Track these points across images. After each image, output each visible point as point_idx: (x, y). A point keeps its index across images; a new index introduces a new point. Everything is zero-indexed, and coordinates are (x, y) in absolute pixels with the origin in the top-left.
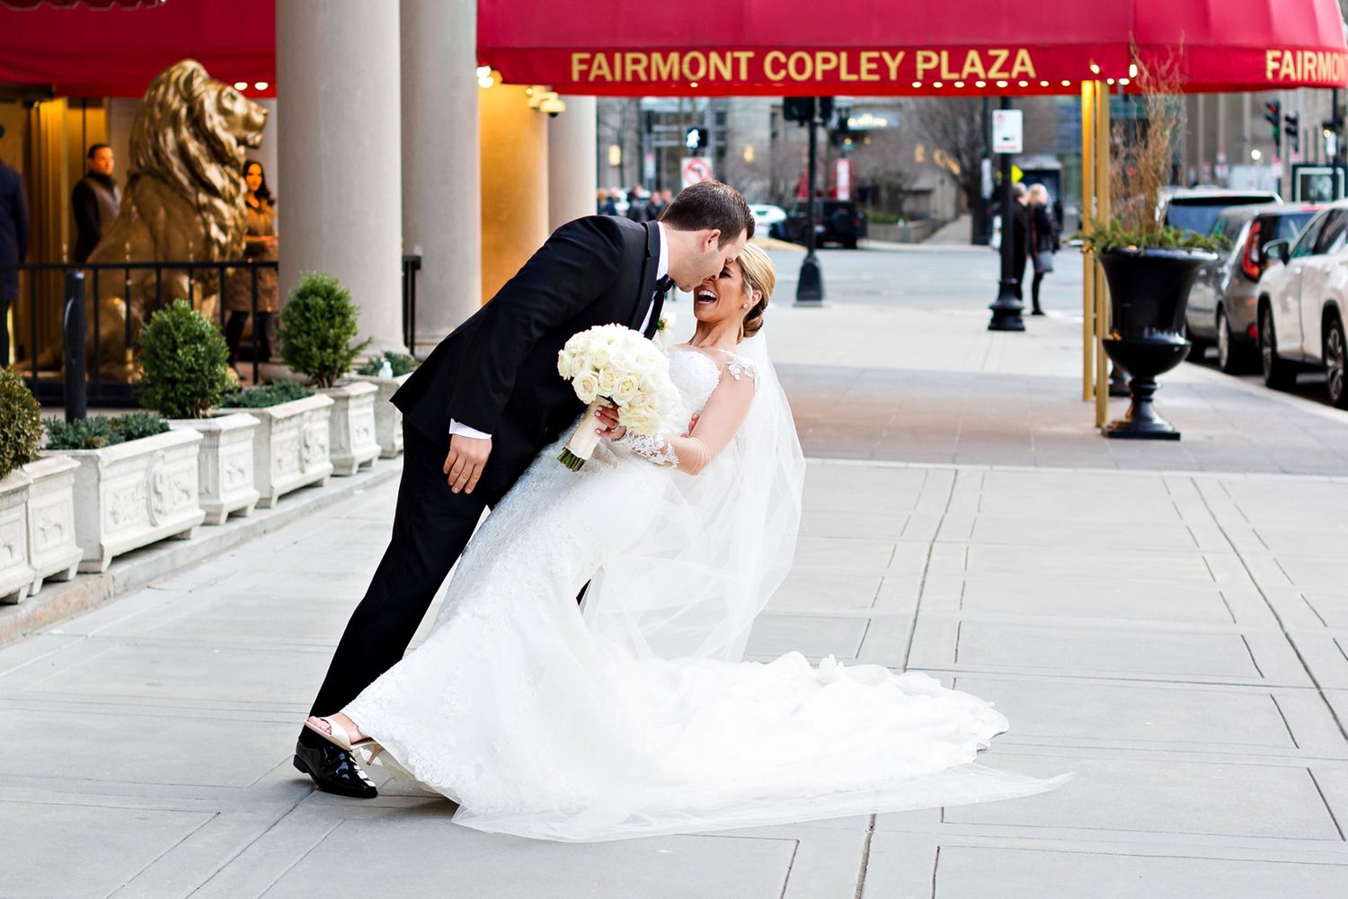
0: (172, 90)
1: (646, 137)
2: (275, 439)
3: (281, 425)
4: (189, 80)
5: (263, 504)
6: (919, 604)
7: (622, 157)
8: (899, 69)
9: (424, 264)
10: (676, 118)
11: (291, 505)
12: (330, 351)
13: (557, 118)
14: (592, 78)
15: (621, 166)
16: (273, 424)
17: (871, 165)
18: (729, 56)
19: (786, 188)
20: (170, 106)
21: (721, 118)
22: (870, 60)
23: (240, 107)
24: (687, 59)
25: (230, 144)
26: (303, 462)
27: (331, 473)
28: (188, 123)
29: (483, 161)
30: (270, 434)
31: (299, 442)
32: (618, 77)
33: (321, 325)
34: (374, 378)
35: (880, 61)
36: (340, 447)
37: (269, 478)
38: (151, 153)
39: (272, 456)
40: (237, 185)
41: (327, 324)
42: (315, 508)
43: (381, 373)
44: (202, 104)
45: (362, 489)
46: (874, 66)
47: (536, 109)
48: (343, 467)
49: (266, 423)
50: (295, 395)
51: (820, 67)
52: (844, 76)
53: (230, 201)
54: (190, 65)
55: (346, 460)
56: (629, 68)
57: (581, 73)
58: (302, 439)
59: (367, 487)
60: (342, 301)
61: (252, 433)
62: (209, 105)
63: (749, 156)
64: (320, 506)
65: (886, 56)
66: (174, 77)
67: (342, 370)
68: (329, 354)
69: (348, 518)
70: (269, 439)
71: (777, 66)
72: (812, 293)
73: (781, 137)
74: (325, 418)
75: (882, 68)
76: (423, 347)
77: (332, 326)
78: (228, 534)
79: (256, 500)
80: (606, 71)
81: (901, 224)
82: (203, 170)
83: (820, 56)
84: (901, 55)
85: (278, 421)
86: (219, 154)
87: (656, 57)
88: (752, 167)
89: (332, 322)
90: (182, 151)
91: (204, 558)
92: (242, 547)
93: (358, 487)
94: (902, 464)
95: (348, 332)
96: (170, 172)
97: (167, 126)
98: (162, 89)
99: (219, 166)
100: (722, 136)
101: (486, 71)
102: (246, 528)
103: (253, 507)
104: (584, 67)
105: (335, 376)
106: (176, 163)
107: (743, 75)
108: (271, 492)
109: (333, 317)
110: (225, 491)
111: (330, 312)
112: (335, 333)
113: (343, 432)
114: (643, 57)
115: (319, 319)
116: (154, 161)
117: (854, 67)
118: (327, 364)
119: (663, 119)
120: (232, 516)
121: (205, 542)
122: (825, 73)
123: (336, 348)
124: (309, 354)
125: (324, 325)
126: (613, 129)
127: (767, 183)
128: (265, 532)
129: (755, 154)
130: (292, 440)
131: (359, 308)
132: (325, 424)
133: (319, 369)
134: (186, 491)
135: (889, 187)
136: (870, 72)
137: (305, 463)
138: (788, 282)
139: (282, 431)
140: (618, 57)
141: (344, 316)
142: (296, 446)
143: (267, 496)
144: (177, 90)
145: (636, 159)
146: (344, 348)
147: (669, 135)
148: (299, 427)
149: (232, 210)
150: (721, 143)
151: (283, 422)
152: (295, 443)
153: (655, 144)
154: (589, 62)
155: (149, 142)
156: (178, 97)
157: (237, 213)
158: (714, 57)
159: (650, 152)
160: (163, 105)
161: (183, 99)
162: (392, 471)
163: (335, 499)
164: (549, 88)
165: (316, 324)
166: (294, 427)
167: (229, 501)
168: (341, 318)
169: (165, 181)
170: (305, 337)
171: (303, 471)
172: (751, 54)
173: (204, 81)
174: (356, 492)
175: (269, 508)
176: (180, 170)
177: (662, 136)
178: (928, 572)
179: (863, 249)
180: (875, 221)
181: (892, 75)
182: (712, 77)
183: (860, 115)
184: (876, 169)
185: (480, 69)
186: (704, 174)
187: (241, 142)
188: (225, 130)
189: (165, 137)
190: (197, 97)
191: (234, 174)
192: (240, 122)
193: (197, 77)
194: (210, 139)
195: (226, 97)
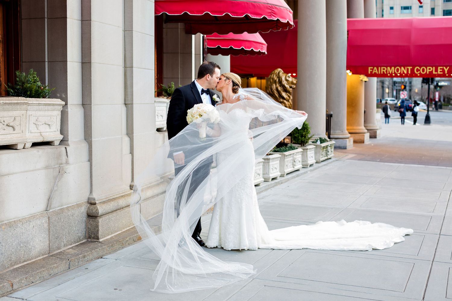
0: (275, 75)
1: (394, 87)
2: (285, 160)
3: (288, 157)
4: (279, 73)
5: (282, 176)
6: (446, 212)
7: (389, 91)
8: (447, 71)
9: (333, 116)
11: (290, 176)
12: (303, 138)
13: (367, 82)
14: (373, 73)
15: (388, 93)
16: (285, 156)
17: (443, 93)
18: (406, 68)
19: (425, 98)
20: (274, 79)
21: (410, 83)
22: (440, 69)
23: (290, 79)
24: (396, 69)
25: (288, 88)
26: (294, 166)
27: (302, 167)
28: (278, 83)
29: (348, 93)
30: (285, 159)
31: (293, 161)
32: (379, 73)
34: (316, 144)
35: (443, 69)
36: (305, 161)
37: (284, 170)
38: (270, 90)
39: (285, 164)
40: (290, 97)
41: (303, 131)
43: (317, 142)
44: (282, 78)
46: (441, 70)
47: (362, 80)
48: (306, 166)
49: (283, 156)
50: (293, 149)
51: (428, 70)
52: (434, 73)
53: (288, 101)
54: (279, 69)
55: (307, 164)
56: (382, 71)
57: (371, 72)
59: (311, 171)
60: (307, 126)
61: (279, 159)
62: (283, 79)
63: (416, 91)
64: (298, 176)
65: (445, 68)
66: (275, 72)
67: (307, 142)
69: (304, 179)
71: (418, 70)
72: (428, 122)
73: (424, 87)
74: (301, 154)
75: (444, 71)
76: (332, 135)
77: (304, 132)
78: (271, 184)
79: (280, 175)
80: (377, 71)
81: (450, 106)
82: (282, 94)
83: (428, 68)
84: (448, 68)
85: (286, 156)
86: (285, 90)
87: (389, 68)
88: (417, 94)
90: (277, 89)
91: (263, 191)
92: (275, 187)
93: (309, 171)
94: (445, 168)
95: (308, 133)
96: (274, 94)
97: (274, 83)
98: (273, 75)
99: (285, 93)
100: (411, 86)
101: (348, 71)
102: (276, 182)
103: (279, 177)
104: (371, 70)
105: (305, 144)
106: (275, 92)
107: (409, 72)
108: (284, 173)
109: (304, 130)
110: (271, 173)
111: (304, 128)
112: (305, 134)
113: (306, 157)
114: (385, 68)
116: (271, 91)
117: (436, 71)
118: (303, 141)
119: (398, 83)
120: (273, 179)
121: (263, 187)
122: (429, 72)
123: (305, 137)
124: (299, 138)
126: (387, 85)
127: (420, 97)
128: (282, 183)
129: (418, 90)
130: (291, 160)
131: (311, 127)
132: (300, 156)
133: (301, 142)
135: (447, 98)
136: (440, 72)
138: (423, 119)
139: (288, 158)
140: (379, 68)
141: (307, 129)
142: (292, 161)
143: (283, 174)
144: (276, 75)
145: (392, 91)
146: (307, 137)
147: (399, 86)
148: (293, 157)
149: (288, 103)
150: (410, 88)
153: (396, 88)
154: (373, 69)
155: (270, 87)
156: (276, 77)
157: (289, 104)
158: (402, 68)
159: (395, 90)
160: (273, 79)
161: (277, 77)
162: (319, 166)
163: (302, 174)
164: (365, 75)
165: (300, 131)
166: (291, 157)
167: (272, 176)
170: (297, 134)
171: (294, 168)
172: (411, 67)
173: (283, 73)
174: (308, 172)
175: (284, 177)
176: (276, 93)
177: (398, 86)
178: (449, 201)
179: (439, 111)
180: (444, 105)
181: (446, 72)
182: (402, 73)
183: (441, 82)
184: (445, 94)
185: (347, 71)
186: (405, 95)
187: (291, 87)
188: (287, 84)
189: (273, 86)
190: (281, 77)
191: (289, 95)
192: (290, 83)
193: (281, 72)
194: (283, 87)
195: (287, 77)
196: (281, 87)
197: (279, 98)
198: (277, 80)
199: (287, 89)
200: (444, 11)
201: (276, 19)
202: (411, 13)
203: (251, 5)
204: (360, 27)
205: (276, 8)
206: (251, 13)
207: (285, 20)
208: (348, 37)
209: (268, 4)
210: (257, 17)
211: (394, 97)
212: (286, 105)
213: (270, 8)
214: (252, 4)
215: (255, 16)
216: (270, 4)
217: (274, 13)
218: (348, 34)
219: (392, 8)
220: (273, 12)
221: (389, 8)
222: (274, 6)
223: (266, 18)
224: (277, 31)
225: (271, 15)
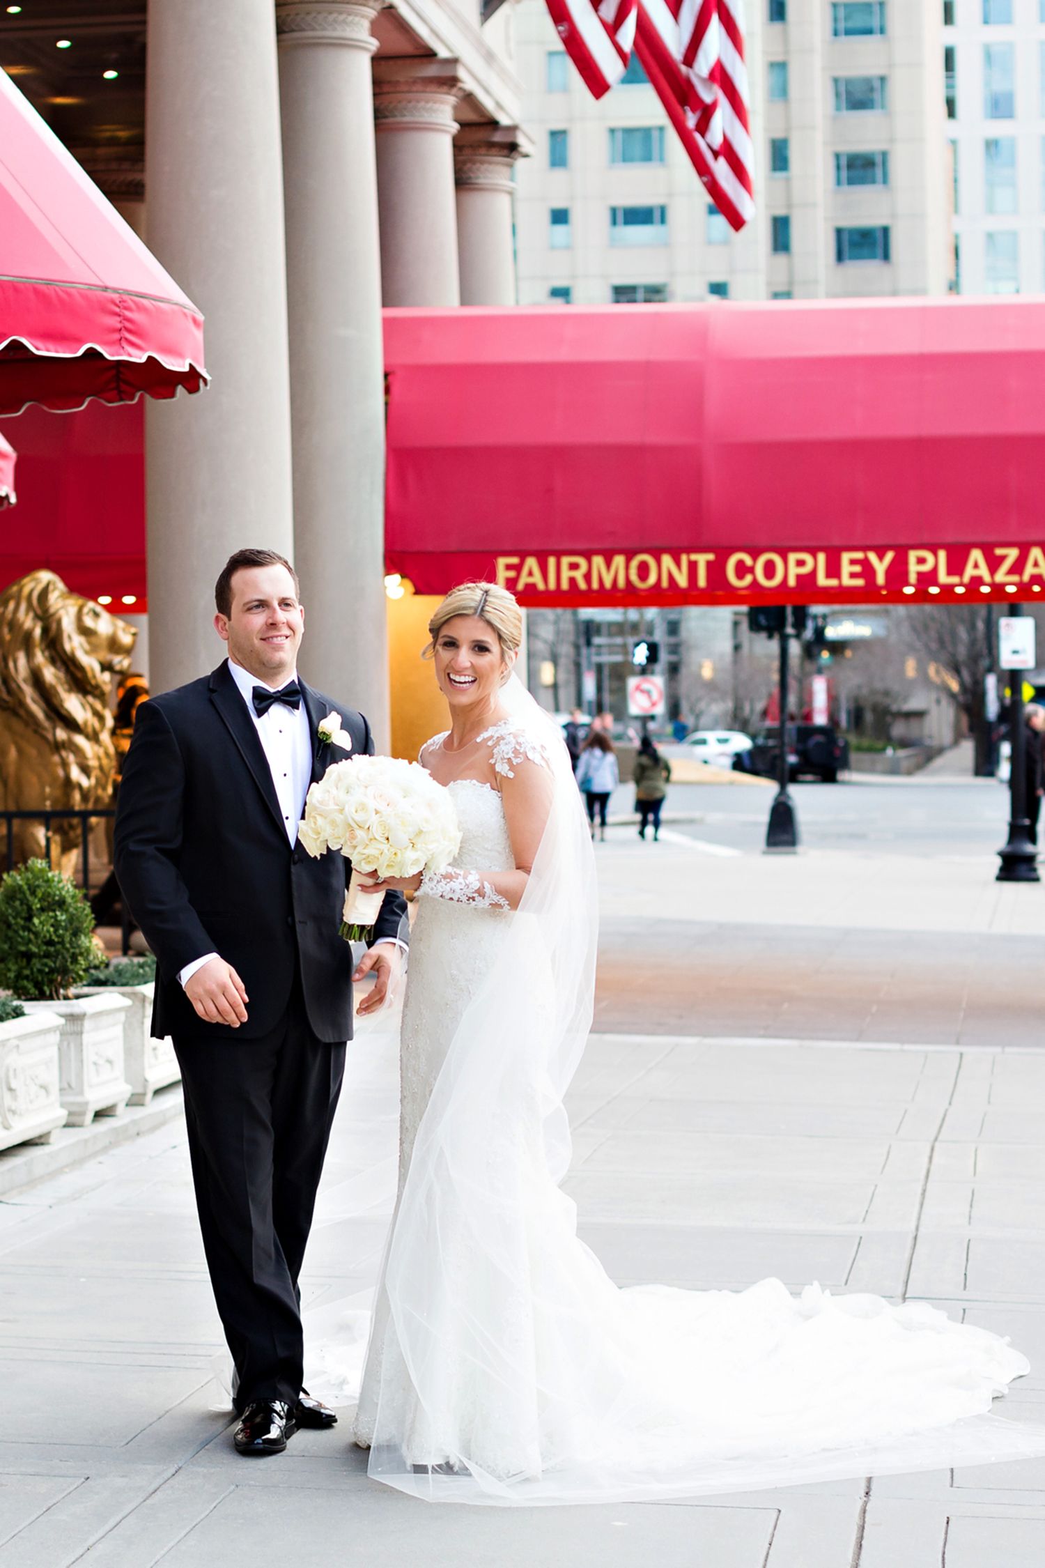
0: (23, 606)
1: (584, 651)
4: (44, 594)
5: (135, 1101)
6: (919, 1219)
7: (556, 676)
8: (888, 572)
10: (619, 628)
11: (169, 1101)
14: (521, 586)
15: (555, 686)
17: (853, 681)
18: (684, 558)
19: (752, 710)
20: (21, 626)
21: (673, 629)
22: (853, 562)
23: (105, 625)
24: (634, 563)
25: (92, 670)
28: (43, 646)
32: (552, 585)
35: (865, 563)
37: (143, 1069)
39: (146, 1043)
40: (101, 718)
44: (59, 622)
46: (857, 569)
49: (139, 1005)
51: (794, 571)
52: (822, 581)
53: (94, 737)
54: (45, 576)
56: (566, 574)
57: (508, 580)
61: (122, 1017)
62: (68, 624)
63: (707, 672)
65: (873, 556)
66: (26, 591)
70: (143, 1024)
71: (742, 570)
72: (785, 837)
73: (745, 649)
75: (867, 571)
78: (95, 1137)
79: (128, 1095)
80: (537, 579)
81: (890, 752)
82: (61, 701)
83: (793, 557)
84: (890, 556)
86: (80, 682)
87: (598, 561)
88: (711, 686)
90: (36, 679)
91: (67, 1166)
92: (112, 1152)
94: (896, 1046)
96: (22, 704)
97: (19, 649)
98: (12, 605)
99: (80, 696)
100: (675, 649)
101: (395, 579)
102: (115, 1129)
103: (124, 1103)
104: (512, 574)
106: (29, 692)
107: (702, 582)
108: (145, 1087)
110: (91, 1086)
114: (581, 561)
116: (4, 690)
117: (833, 570)
119: (604, 630)
120: (99, 1115)
121: (67, 1147)
122: (799, 577)
126: (546, 642)
127: (729, 705)
128: (138, 1134)
129: (715, 670)
134: (44, 1087)
135: (874, 709)
136: (853, 575)
138: (756, 824)
140: (552, 561)
143: (140, 1090)
144: (30, 606)
145: (572, 678)
147: (612, 649)
149: (96, 747)
150: (674, 658)
153: (596, 659)
154: (518, 568)
156: (31, 615)
157: (101, 752)
158: (667, 560)
159: (589, 669)
160: (13, 625)
161: (37, 617)
167: (96, 1098)
169: (16, 714)
172: (711, 557)
173: (62, 596)
175: (142, 1105)
176: (34, 701)
177: (604, 650)
178: (930, 1178)
179: (844, 783)
180: (859, 749)
181: (881, 579)
182: (665, 584)
183: (839, 622)
184: (859, 687)
185: (388, 578)
186: (655, 696)
187: (106, 667)
188: (87, 653)
189: (15, 662)
190: (53, 615)
191: (98, 706)
192: (104, 643)
193: (53, 590)
194: (69, 665)
195: (88, 613)
196: (59, 664)
197: (46, 724)
198: (38, 632)
199: (90, 674)
200: (839, 232)
201: (143, 360)
202: (667, 244)
203: (32, 296)
204: (447, 352)
205: (141, 308)
206: (31, 335)
207: (180, 361)
208: (387, 404)
209: (106, 288)
210: (59, 349)
211: (585, 705)
212: (85, 758)
213: (117, 310)
214: (37, 291)
215: (51, 346)
216: (115, 290)
217: (129, 331)
218: (387, 390)
219: (560, 217)
220: (128, 325)
221: (546, 217)
222: (132, 301)
223: (101, 355)
224: (122, 403)
225: (121, 338)
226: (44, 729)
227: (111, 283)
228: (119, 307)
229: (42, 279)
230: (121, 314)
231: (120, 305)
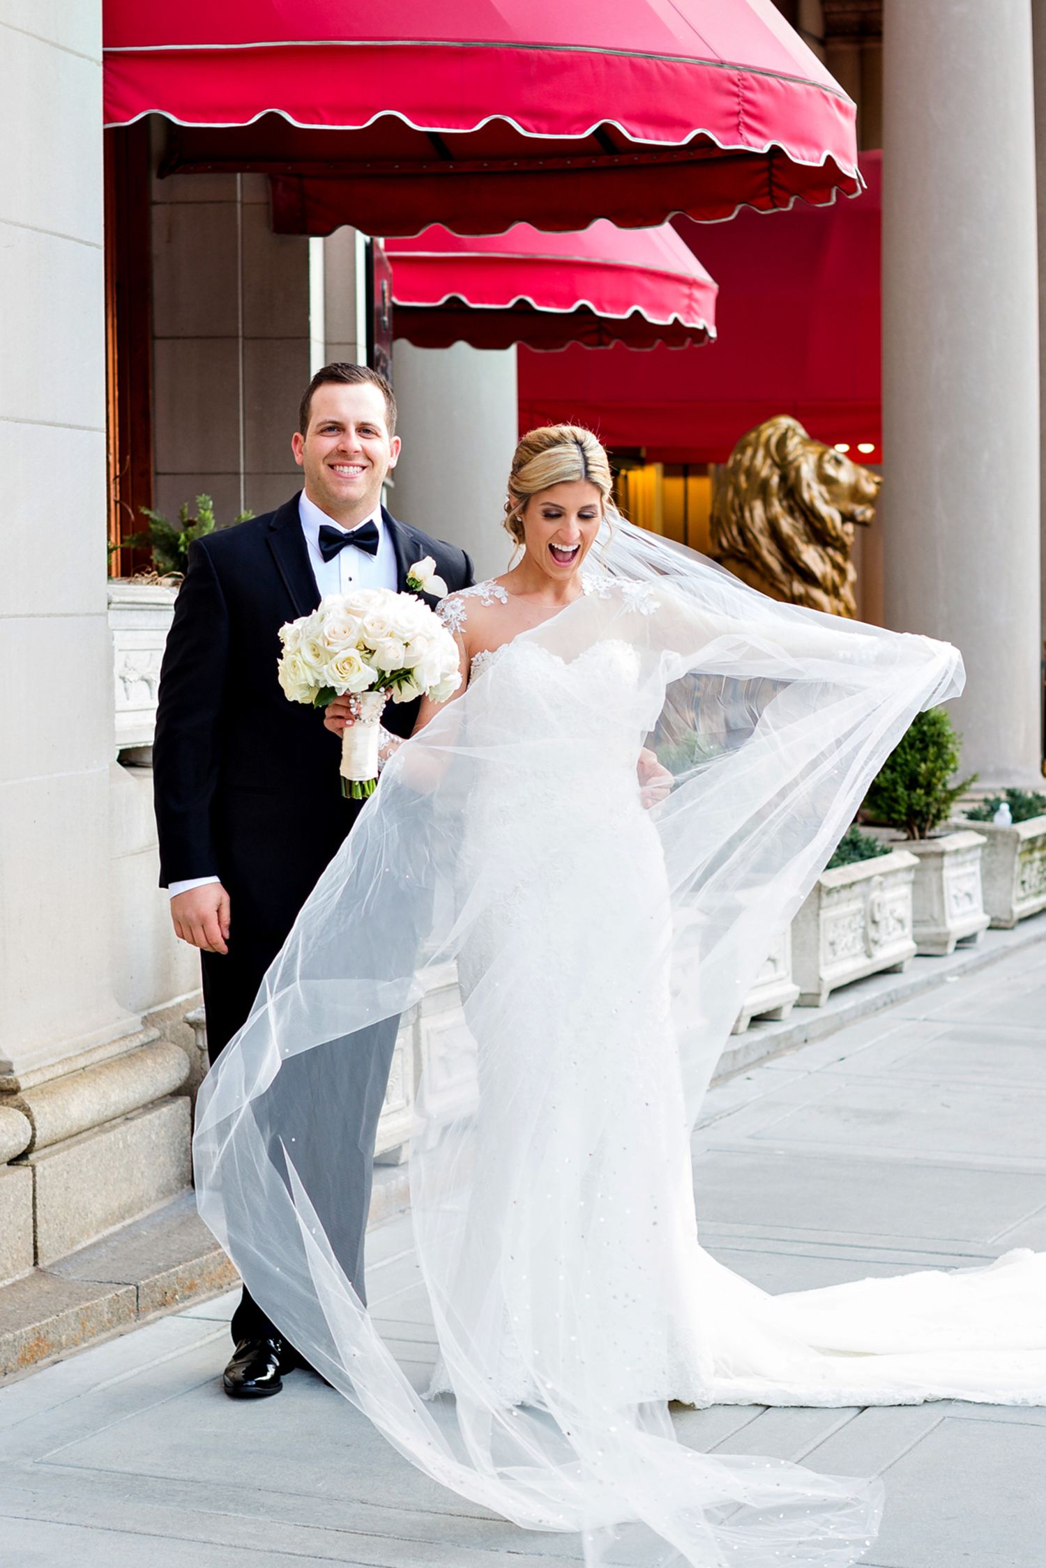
0: (761, 453)
2: (824, 914)
3: (836, 896)
4: (783, 440)
5: (806, 1002)
11: (848, 1001)
12: (920, 791)
16: (824, 895)
20: (758, 474)
23: (846, 474)
25: (832, 520)
26: (869, 944)
27: (915, 953)
28: (781, 495)
30: (819, 908)
31: (864, 917)
33: (909, 758)
34: (986, 825)
36: (932, 916)
37: (818, 966)
38: (735, 532)
39: (821, 937)
40: (842, 571)
41: (918, 756)
42: (885, 1004)
43: (997, 817)
44: (798, 470)
45: (959, 975)
48: (935, 944)
50: (866, 853)
53: (834, 590)
54: (785, 422)
55: (940, 935)
58: (868, 914)
59: (964, 971)
60: (938, 726)
62: (807, 471)
64: (892, 1000)
66: (764, 438)
67: (938, 816)
68: (920, 797)
69: (925, 1020)
70: (818, 915)
74: (907, 883)
77: (925, 760)
78: (747, 1047)
79: (796, 997)
82: (799, 553)
85: (830, 892)
86: (820, 534)
89: (925, 753)
90: (773, 530)
92: (768, 1064)
93: (951, 973)
95: (946, 767)
96: (758, 556)
97: (755, 498)
98: (749, 451)
99: (820, 549)
102: (776, 1037)
103: (790, 1006)
105: (929, 825)
106: (765, 541)
108: (819, 986)
109: (926, 748)
111: (921, 740)
112: (928, 769)
113: (935, 899)
115: (908, 750)
116: (739, 539)
118: (918, 808)
120: (758, 1019)
123: (929, 789)
124: (894, 795)
125: (914, 757)
128: (806, 1041)
130: (853, 915)
132: (906, 890)
133: (906, 814)
137: (872, 945)
139: (839, 904)
141: (941, 747)
142: (859, 922)
143: (813, 990)
144: (768, 453)
146: (940, 787)
148: (865, 897)
149: (836, 601)
151: (838, 892)
152: (858, 918)
155: (734, 518)
156: (769, 462)
157: (841, 606)
160: (751, 473)
161: (775, 464)
162: (1005, 947)
163: (915, 990)
165: (903, 756)
166: (856, 898)
168: (935, 749)
169: (752, 566)
171: (869, 955)
173: (804, 443)
174: (949, 979)
175: (817, 1006)
176: (770, 552)
187: (847, 518)
188: (826, 502)
189: (751, 511)
190: (792, 462)
191: (839, 558)
192: (846, 493)
193: (792, 437)
194: (808, 514)
195: (829, 462)
196: (797, 514)
197: (783, 577)
198: (775, 480)
199: (830, 525)
201: (765, 150)
203: (628, 71)
205: (766, 88)
206: (628, 117)
207: (815, 153)
209: (722, 63)
210: (662, 136)
213: (735, 89)
214: (633, 66)
215: (651, 132)
216: (733, 66)
217: (756, 117)
220: (748, 107)
222: (755, 79)
223: (713, 142)
224: (775, 210)
225: (740, 122)
226: (781, 582)
227: (727, 58)
228: (738, 86)
229: (641, 52)
230: (740, 94)
231: (739, 83)
